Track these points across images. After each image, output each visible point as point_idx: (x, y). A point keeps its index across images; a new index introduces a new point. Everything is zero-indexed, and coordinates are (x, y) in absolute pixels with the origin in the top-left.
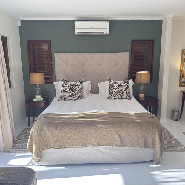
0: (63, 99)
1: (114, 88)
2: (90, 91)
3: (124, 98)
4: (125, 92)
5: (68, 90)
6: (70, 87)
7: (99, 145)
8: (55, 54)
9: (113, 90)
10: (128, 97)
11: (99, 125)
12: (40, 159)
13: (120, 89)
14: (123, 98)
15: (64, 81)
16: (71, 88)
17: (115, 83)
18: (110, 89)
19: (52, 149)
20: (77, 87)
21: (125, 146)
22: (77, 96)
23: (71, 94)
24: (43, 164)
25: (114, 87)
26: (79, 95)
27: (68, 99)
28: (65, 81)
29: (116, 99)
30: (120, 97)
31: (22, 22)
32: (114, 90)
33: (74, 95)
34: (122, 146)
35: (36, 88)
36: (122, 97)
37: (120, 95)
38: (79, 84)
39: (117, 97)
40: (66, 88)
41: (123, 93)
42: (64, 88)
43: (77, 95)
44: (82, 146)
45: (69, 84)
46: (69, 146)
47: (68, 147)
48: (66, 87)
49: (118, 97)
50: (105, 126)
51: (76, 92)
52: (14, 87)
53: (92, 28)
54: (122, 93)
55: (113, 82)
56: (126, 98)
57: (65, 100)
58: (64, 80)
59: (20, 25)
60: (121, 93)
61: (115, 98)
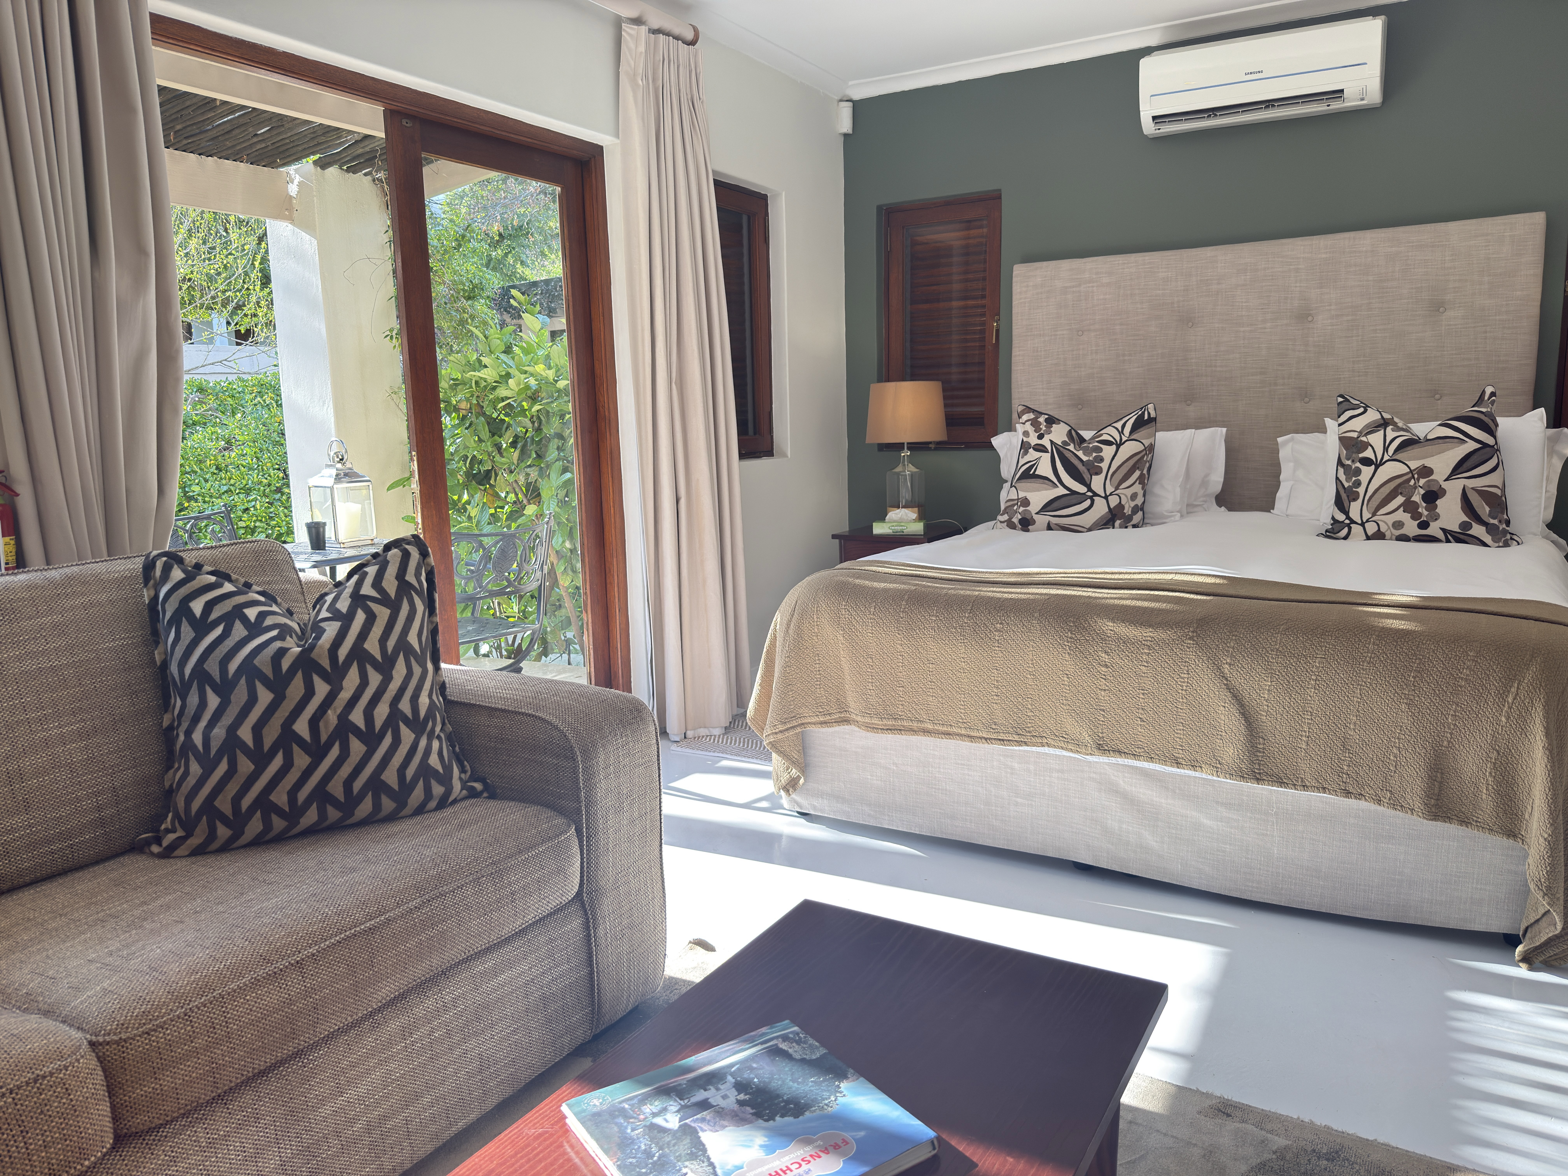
0: (1015, 520)
1: (1367, 462)
2: (1218, 488)
3: (1441, 535)
4: (1454, 489)
5: (1044, 468)
6: (1060, 453)
7: (1102, 748)
8: (1020, 271)
9: (1358, 472)
10: (1478, 530)
11: (1109, 626)
12: (799, 778)
13: (1414, 465)
14: (1434, 529)
15: (1032, 416)
16: (1068, 455)
17: (1384, 424)
18: (1341, 470)
19: (853, 727)
20: (1108, 452)
21: (1281, 783)
22: (1100, 509)
23: (1061, 491)
24: (815, 808)
25: (1368, 453)
26: (1114, 501)
27: (1042, 520)
28: (1042, 419)
29: (1379, 535)
30: (1411, 527)
31: (860, 108)
32: (1367, 471)
33: (1081, 498)
34: (1258, 780)
35: (899, 469)
36: (1424, 525)
37: (1409, 507)
38: (1121, 433)
39: (1386, 521)
40: (1038, 454)
41: (1432, 496)
42: (1027, 458)
43: (1100, 503)
44: (1002, 736)
45: (1059, 434)
46: (930, 726)
47: (926, 732)
48: (1040, 448)
49: (1398, 525)
50: (1148, 633)
51: (1097, 483)
52: (784, 455)
53: (1255, 75)
54: (1425, 498)
55: (1372, 416)
56: (1461, 537)
57: (1028, 531)
58: (1034, 411)
59: (845, 125)
60: (1417, 498)
61: (1371, 528)
